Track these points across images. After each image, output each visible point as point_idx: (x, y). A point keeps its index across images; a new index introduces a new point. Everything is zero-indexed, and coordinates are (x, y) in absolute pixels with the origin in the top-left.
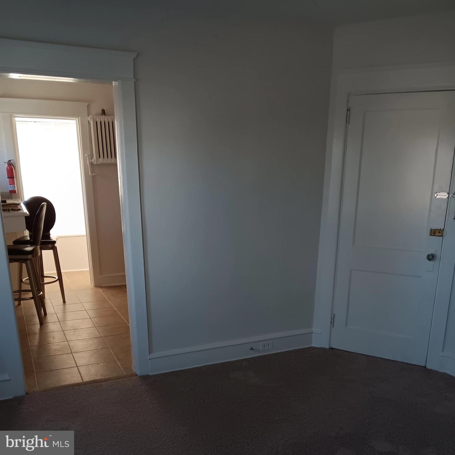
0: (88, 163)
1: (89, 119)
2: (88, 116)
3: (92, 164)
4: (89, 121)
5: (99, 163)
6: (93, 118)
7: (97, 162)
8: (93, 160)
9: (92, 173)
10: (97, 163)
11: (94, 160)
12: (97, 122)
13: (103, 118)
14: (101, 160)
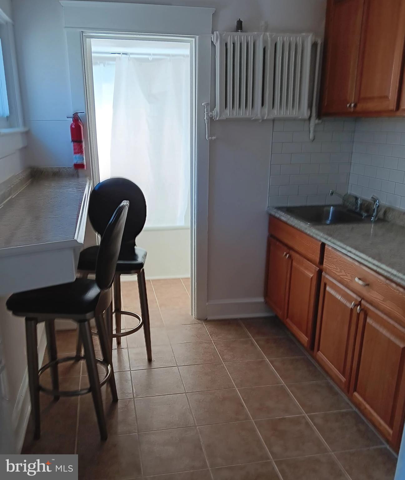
0: (205, 118)
1: (214, 38)
2: (213, 33)
3: (211, 119)
4: (212, 42)
5: (224, 117)
6: (221, 35)
7: (220, 116)
8: (214, 113)
9: (211, 135)
10: (221, 118)
11: (217, 113)
12: (226, 44)
13: (239, 36)
14: (228, 113)
